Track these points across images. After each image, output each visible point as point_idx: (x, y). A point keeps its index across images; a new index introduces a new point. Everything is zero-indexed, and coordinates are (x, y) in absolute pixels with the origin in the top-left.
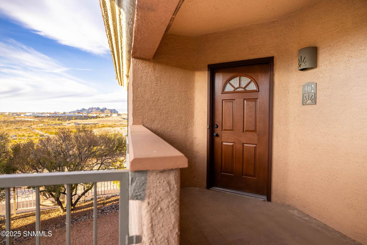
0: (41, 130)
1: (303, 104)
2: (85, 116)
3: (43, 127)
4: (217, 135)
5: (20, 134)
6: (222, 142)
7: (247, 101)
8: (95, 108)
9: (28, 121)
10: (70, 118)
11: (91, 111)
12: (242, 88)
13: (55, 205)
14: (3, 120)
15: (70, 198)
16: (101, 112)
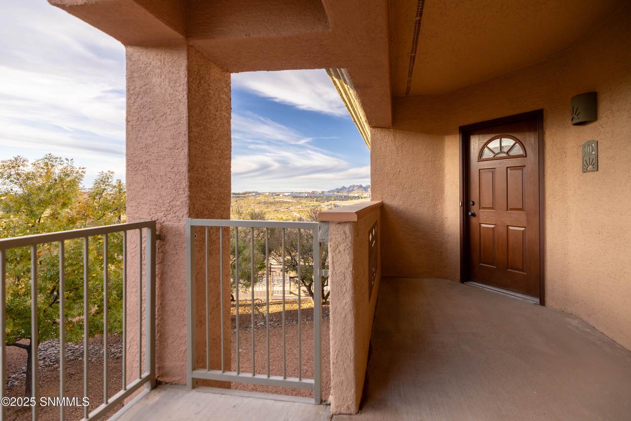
0: (299, 212)
1: (585, 171)
2: (345, 196)
3: (301, 209)
4: (474, 215)
5: (278, 216)
6: (480, 224)
7: (511, 170)
8: (357, 186)
9: (286, 202)
10: (328, 199)
11: (353, 190)
12: (504, 153)
13: (307, 295)
14: (263, 201)
15: (321, 289)
16: (364, 191)
